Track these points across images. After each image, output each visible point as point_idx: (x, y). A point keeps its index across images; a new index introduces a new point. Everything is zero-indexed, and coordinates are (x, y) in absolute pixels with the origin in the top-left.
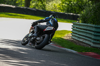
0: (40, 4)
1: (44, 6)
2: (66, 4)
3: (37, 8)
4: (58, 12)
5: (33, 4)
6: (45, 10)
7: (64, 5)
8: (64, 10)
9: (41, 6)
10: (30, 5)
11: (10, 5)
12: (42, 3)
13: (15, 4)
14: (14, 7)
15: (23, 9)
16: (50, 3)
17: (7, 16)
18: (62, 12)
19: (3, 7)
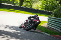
0: (29, 4)
1: (31, 5)
2: (45, 5)
3: (27, 7)
4: (40, 9)
5: (25, 4)
6: (32, 8)
7: (43, 5)
8: (43, 8)
9: (29, 6)
10: (22, 4)
11: (11, 4)
12: (30, 4)
13: (13, 4)
14: (13, 5)
15: (18, 7)
16: (35, 4)
17: (8, 11)
18: (42, 10)
19: (6, 5)
